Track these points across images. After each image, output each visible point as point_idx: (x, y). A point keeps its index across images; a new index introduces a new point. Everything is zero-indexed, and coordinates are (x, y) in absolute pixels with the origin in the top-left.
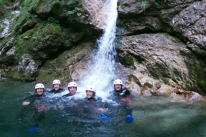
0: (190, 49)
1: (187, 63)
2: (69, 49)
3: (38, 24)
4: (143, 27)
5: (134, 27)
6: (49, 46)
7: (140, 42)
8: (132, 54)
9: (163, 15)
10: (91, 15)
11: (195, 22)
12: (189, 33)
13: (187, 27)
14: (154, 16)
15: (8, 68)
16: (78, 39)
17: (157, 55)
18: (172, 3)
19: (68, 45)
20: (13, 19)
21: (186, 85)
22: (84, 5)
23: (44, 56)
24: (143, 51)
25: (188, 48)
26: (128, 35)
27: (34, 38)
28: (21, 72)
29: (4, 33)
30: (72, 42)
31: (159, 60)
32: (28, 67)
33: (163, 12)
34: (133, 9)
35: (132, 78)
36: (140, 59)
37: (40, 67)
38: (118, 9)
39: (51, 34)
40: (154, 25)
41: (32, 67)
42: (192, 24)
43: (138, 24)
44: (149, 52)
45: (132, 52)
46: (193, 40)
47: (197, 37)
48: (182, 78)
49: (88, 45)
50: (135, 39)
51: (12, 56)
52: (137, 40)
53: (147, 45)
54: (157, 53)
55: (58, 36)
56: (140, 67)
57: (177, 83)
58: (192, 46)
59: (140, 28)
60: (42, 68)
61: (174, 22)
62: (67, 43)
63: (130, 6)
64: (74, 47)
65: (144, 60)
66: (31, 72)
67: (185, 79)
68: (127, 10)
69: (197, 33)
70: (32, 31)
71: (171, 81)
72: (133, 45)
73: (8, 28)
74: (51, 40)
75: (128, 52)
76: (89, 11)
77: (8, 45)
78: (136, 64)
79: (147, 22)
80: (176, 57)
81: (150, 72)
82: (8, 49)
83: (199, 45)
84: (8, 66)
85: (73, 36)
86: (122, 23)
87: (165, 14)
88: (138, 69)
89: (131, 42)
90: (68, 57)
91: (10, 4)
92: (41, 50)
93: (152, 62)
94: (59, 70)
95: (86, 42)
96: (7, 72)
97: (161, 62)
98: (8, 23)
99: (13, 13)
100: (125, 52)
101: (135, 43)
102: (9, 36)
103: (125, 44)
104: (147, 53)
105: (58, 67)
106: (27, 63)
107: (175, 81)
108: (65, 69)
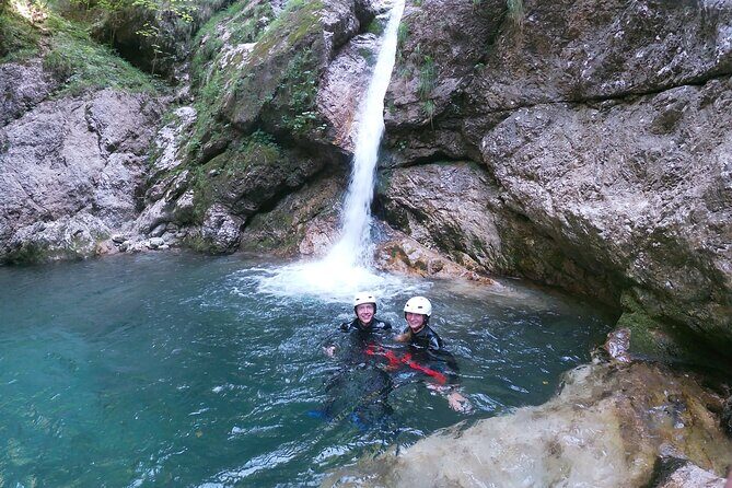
0: (503, 200)
1: (498, 227)
2: (296, 190)
3: (234, 143)
4: (431, 152)
5: (414, 151)
6: (259, 188)
7: (421, 183)
8: (406, 207)
9: (467, 129)
10: (336, 125)
11: (514, 151)
12: (502, 172)
13: (501, 160)
14: (453, 130)
15: (182, 230)
16: (313, 171)
17: (447, 210)
18: (483, 107)
19: (295, 184)
20: (181, 128)
21: (495, 266)
22: (320, 106)
23: (251, 207)
24: (425, 201)
25: (500, 198)
26: (405, 166)
27: (229, 172)
28: (210, 238)
29: (167, 160)
30: (301, 177)
31: (450, 220)
32: (221, 231)
33: (467, 122)
34: (412, 116)
35: (398, 253)
36: (420, 216)
37: (243, 228)
38: (384, 113)
39: (261, 165)
40: (453, 146)
41: (229, 230)
42: (509, 155)
43: (422, 145)
44: (433, 202)
45: (406, 202)
46: (507, 185)
47: (513, 180)
48: (486, 252)
49: (331, 184)
50: (414, 177)
51: (188, 208)
52: (416, 179)
53: (432, 190)
54: (448, 205)
55: (275, 168)
56: (418, 230)
57: (478, 261)
58: (505, 195)
59: (427, 153)
60: (247, 229)
61: (484, 144)
62: (293, 179)
63: (406, 110)
64: (306, 186)
65: (425, 218)
66: (228, 239)
67: (494, 255)
68: (400, 118)
69: (514, 174)
70: (222, 157)
71: (466, 256)
72: (407, 189)
73: (173, 149)
74: (261, 178)
75: (398, 202)
76: (330, 117)
77: (178, 186)
78: (412, 224)
79: (438, 142)
80: (480, 214)
81: (436, 240)
82: (178, 194)
83: (514, 197)
84: (180, 227)
85: (304, 166)
86: (393, 141)
87: (471, 127)
88: (414, 234)
89: (405, 182)
90: (295, 209)
91: (169, 90)
92: (244, 196)
93: (438, 222)
94: (279, 233)
95: (329, 177)
96: (181, 238)
97: (453, 223)
98: (172, 138)
99: (178, 112)
100: (394, 203)
101: (411, 185)
102: (179, 168)
103: (395, 187)
104: (431, 205)
105: (278, 228)
106: (220, 223)
107: (475, 259)
108: (290, 232)
